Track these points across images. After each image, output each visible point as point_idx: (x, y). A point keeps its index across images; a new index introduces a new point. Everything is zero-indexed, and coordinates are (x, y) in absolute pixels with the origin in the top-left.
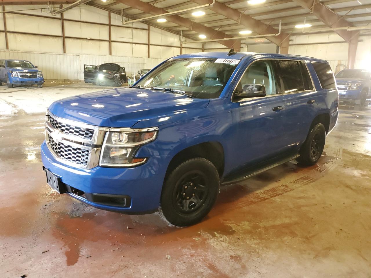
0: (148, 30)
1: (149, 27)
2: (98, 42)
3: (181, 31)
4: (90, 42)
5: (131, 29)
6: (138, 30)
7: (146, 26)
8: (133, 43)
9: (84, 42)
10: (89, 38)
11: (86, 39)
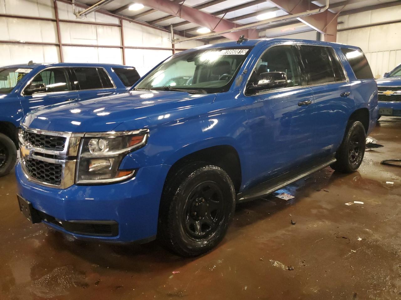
0: (120, 26)
1: (121, 22)
2: (40, 48)
3: (170, 26)
4: (26, 47)
5: (93, 26)
6: (105, 27)
7: (116, 21)
8: (98, 47)
9: (16, 47)
10: (22, 41)
11: (18, 43)
